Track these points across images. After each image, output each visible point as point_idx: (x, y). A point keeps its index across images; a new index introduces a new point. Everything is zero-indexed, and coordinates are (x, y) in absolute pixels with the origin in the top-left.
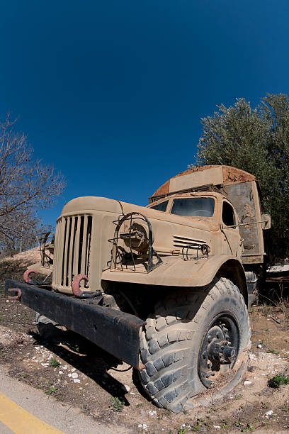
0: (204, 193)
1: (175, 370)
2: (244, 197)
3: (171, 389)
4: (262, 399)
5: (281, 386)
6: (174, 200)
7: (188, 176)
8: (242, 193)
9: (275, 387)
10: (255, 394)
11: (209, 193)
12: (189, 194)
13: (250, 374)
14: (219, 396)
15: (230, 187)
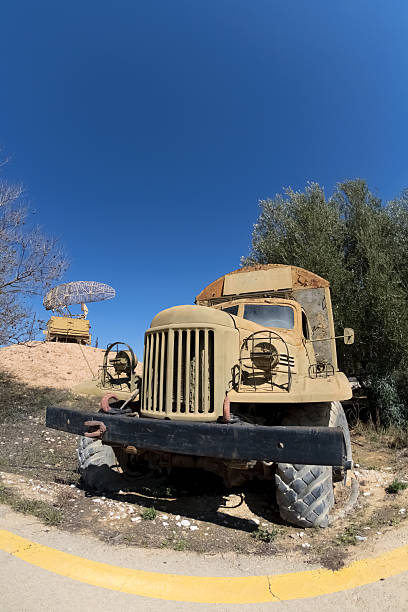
0: (280, 300)
1: (323, 481)
2: (316, 305)
3: (319, 502)
4: (388, 503)
5: (400, 491)
6: (246, 306)
7: (249, 274)
8: (314, 301)
9: (395, 492)
10: (379, 501)
11: (285, 301)
12: (263, 300)
13: (364, 488)
14: (349, 508)
15: (299, 292)
